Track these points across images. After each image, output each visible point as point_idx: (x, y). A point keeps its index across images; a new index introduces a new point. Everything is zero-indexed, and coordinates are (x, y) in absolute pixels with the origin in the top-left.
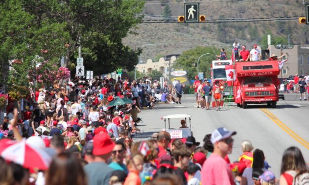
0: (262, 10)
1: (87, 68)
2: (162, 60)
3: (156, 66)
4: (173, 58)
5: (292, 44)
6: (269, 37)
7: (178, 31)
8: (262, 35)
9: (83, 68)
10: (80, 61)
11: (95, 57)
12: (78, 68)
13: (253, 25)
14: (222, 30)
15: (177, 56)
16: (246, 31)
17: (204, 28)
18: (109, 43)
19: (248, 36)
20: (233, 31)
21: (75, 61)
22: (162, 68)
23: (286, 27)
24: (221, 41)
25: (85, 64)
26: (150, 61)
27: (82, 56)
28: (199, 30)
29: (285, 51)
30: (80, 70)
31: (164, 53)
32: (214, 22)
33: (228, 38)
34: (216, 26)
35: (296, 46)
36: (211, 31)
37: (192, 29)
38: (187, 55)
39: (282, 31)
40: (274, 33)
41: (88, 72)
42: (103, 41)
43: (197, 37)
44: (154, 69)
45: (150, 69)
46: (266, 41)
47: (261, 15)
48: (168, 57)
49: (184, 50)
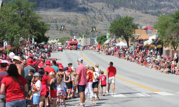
0: (82, 28)
1: (35, 41)
2: (55, 40)
3: (54, 42)
4: (58, 40)
5: (89, 37)
6: (83, 35)
7: (60, 32)
8: (81, 34)
9: (34, 41)
10: (33, 39)
11: (37, 39)
12: (32, 41)
13: (79, 32)
14: (71, 33)
15: (59, 39)
16: (78, 33)
17: (67, 32)
18: (41, 35)
19: (78, 35)
20: (74, 33)
21: (32, 39)
22: (55, 42)
23: (88, 33)
24: (71, 36)
25: (34, 40)
26: (52, 40)
27: (34, 38)
28: (65, 33)
29: (87, 39)
30: (33, 42)
31: (56, 38)
32: (70, 31)
33: (73, 35)
34: (70, 32)
35: (90, 38)
36: (68, 33)
37: (63, 32)
38: (62, 39)
39: (87, 34)
40: (85, 34)
41: (35, 42)
42: (39, 34)
43: (65, 34)
44: (53, 42)
45: (52, 42)
46: (82, 36)
47: (81, 29)
48: (57, 39)
49: (61, 38)
